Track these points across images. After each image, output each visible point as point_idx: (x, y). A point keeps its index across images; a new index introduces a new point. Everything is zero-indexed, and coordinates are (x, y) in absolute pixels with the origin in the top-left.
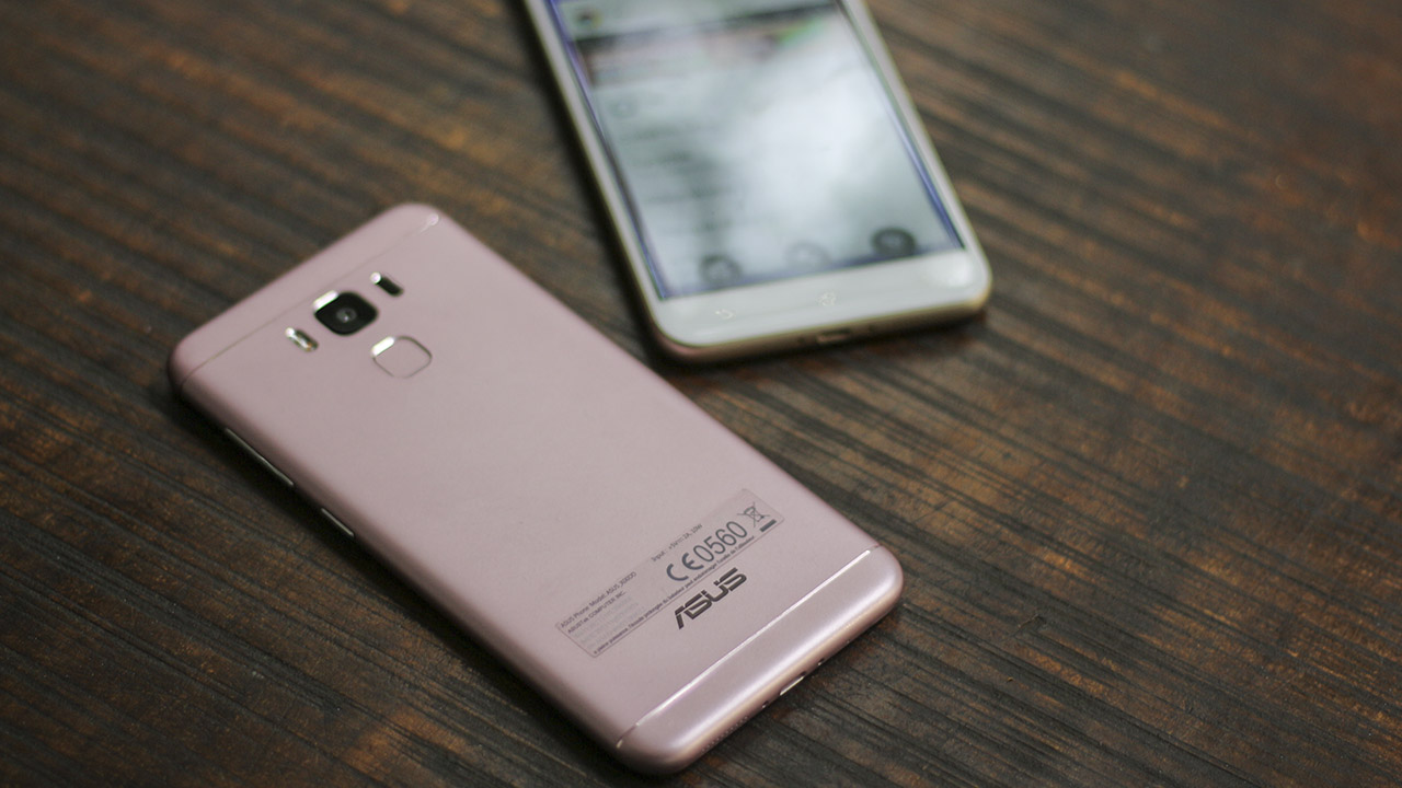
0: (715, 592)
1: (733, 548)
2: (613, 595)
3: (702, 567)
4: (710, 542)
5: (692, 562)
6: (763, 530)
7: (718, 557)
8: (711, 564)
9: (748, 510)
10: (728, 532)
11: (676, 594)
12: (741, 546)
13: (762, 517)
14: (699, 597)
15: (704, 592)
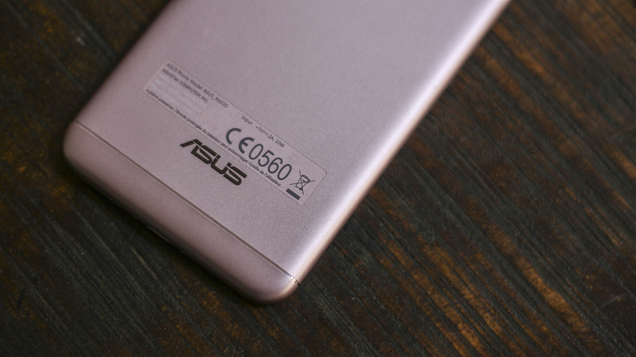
0: (220, 165)
1: (266, 171)
2: (203, 94)
3: (243, 152)
4: (268, 155)
5: (246, 145)
6: (289, 191)
7: (255, 163)
8: (247, 158)
9: (306, 177)
10: (281, 166)
11: (213, 138)
12: (269, 177)
13: (301, 189)
14: (214, 154)
15: (219, 157)
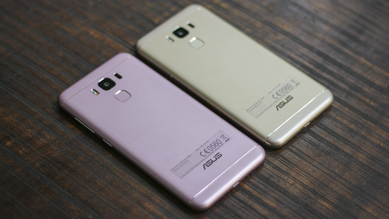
1: (218, 147)
2: (185, 161)
3: (210, 152)
4: (211, 145)
5: (207, 151)
6: (226, 141)
7: (214, 149)
8: (212, 151)
9: (221, 136)
10: (216, 142)
11: (203, 160)
12: (220, 146)
13: (226, 138)
14: (209, 161)
